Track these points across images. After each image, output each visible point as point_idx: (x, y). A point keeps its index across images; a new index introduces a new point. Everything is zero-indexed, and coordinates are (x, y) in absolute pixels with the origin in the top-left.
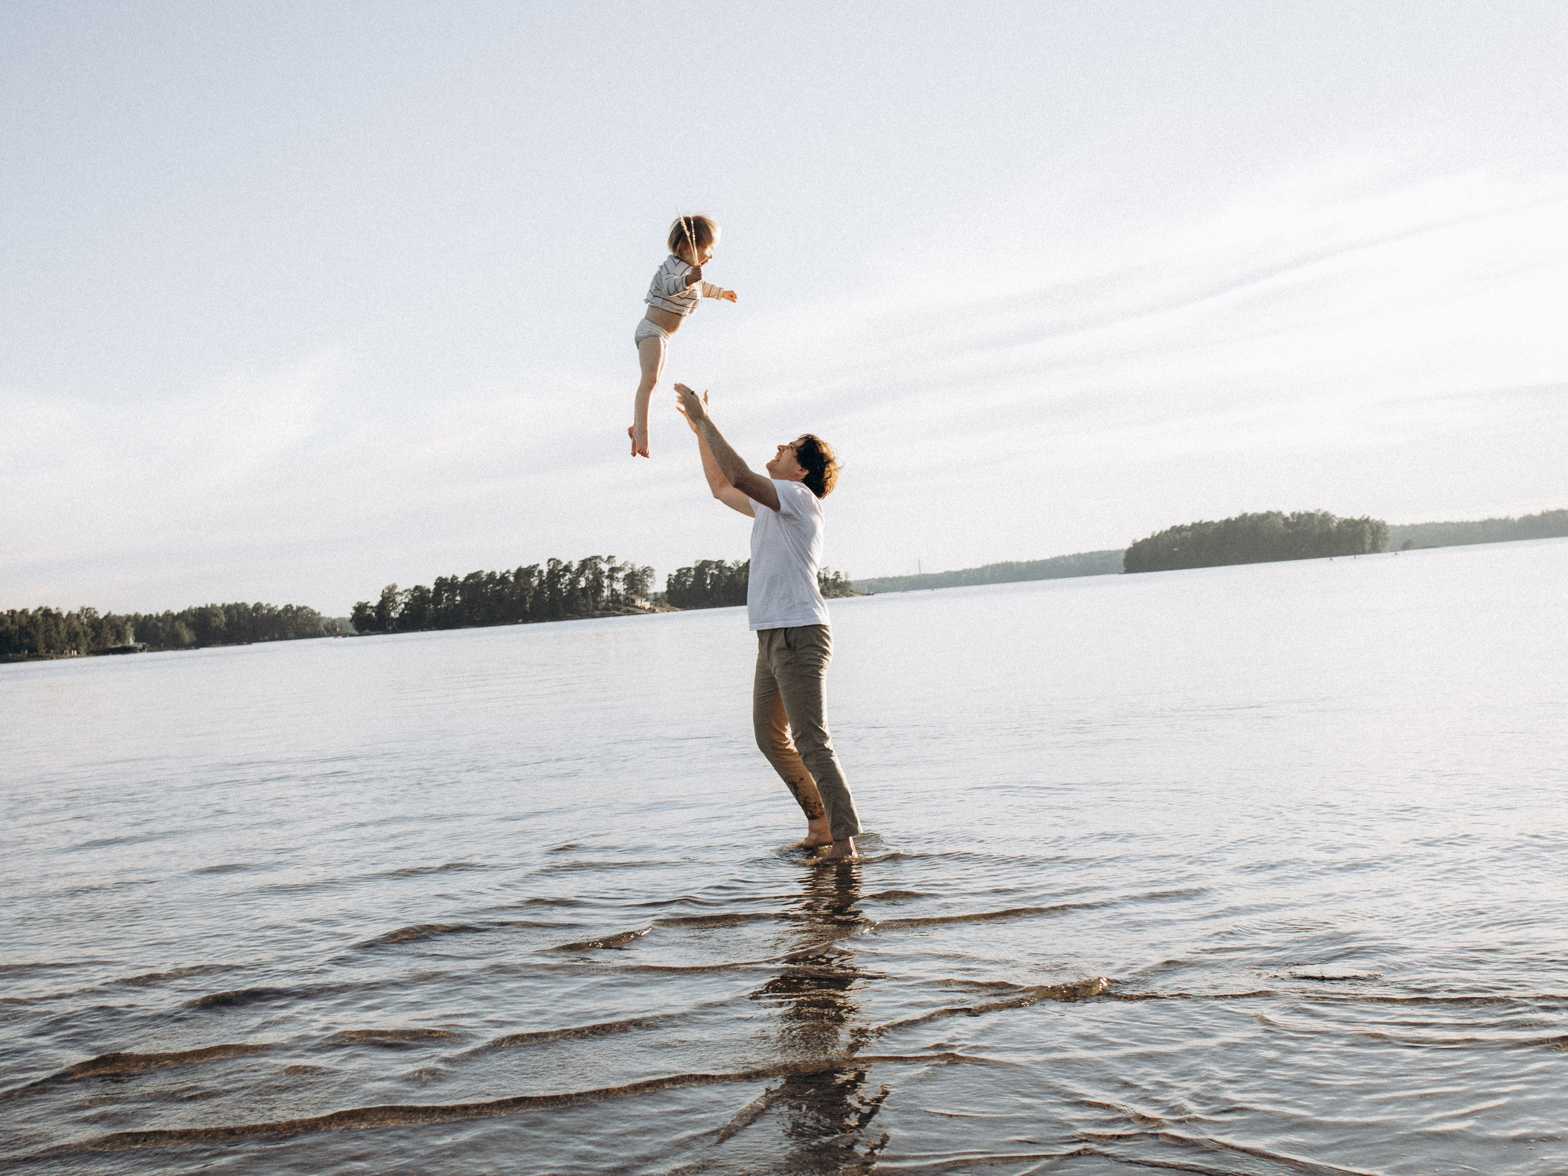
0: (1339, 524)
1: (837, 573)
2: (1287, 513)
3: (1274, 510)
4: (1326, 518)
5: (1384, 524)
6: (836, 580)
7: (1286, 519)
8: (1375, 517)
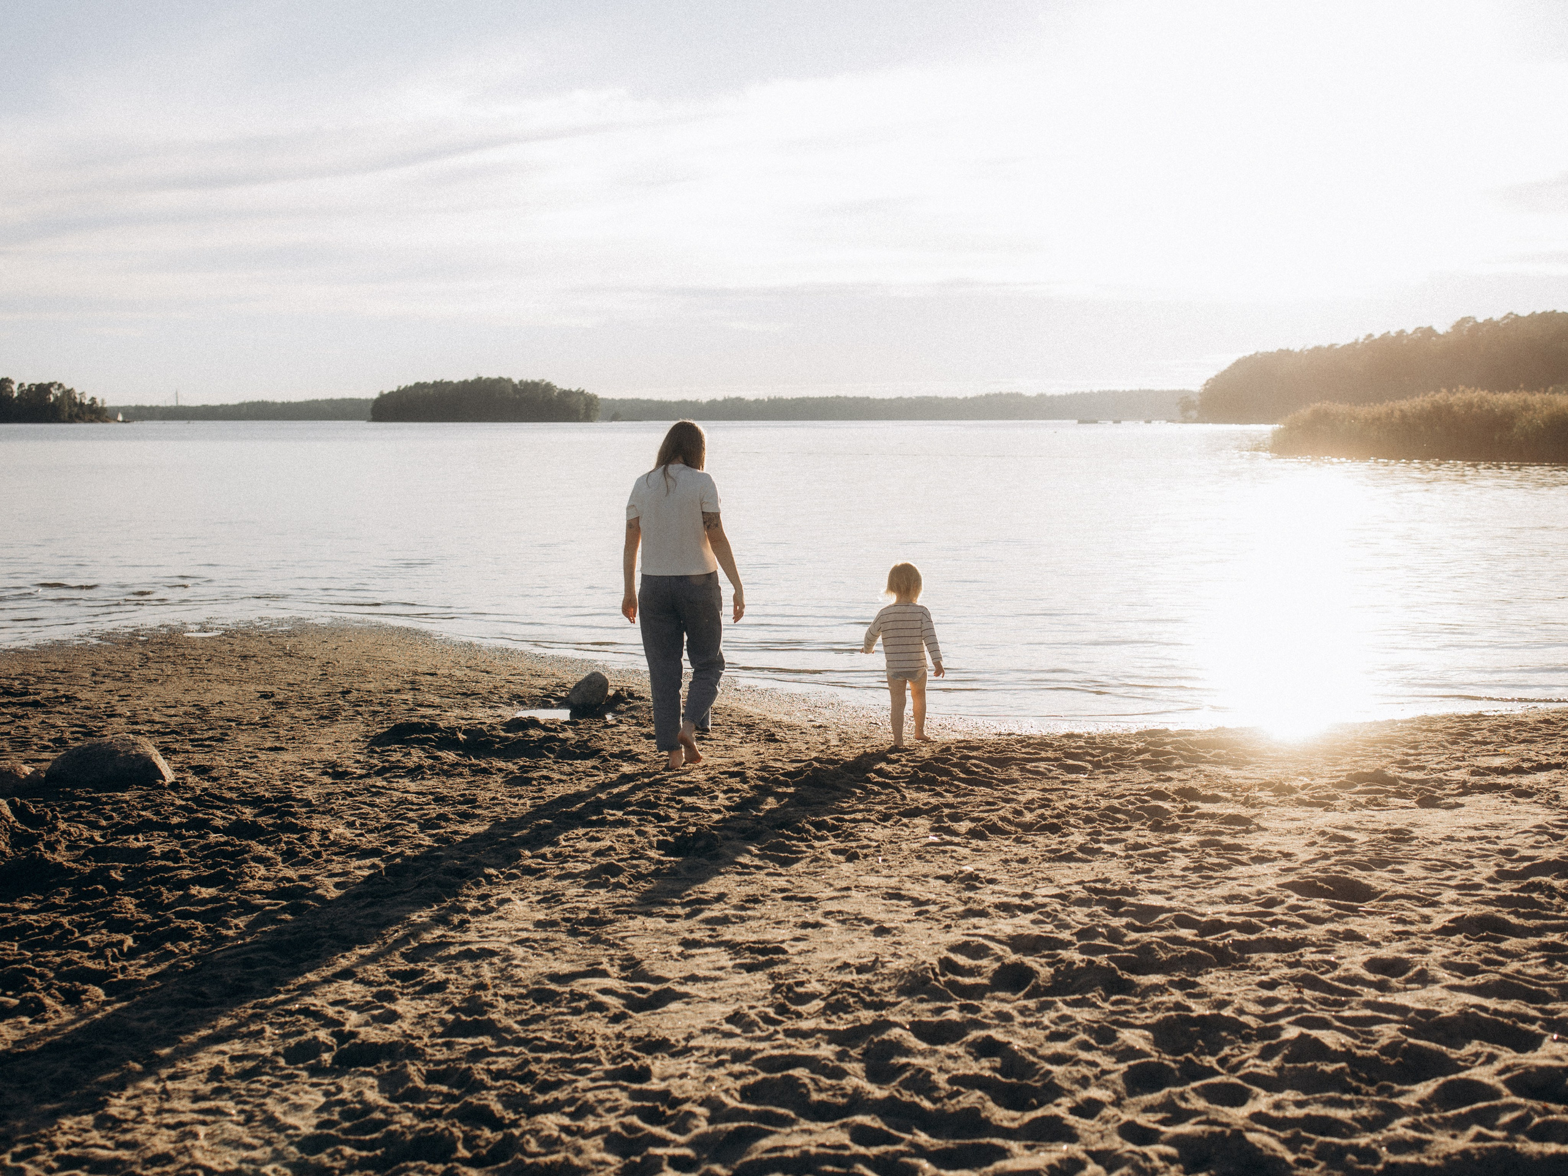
0: (559, 394)
1: (93, 399)
2: (516, 381)
3: (505, 376)
4: (549, 387)
5: (595, 397)
6: (91, 405)
7: (515, 386)
8: (589, 390)
